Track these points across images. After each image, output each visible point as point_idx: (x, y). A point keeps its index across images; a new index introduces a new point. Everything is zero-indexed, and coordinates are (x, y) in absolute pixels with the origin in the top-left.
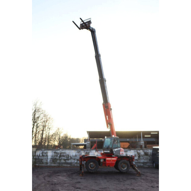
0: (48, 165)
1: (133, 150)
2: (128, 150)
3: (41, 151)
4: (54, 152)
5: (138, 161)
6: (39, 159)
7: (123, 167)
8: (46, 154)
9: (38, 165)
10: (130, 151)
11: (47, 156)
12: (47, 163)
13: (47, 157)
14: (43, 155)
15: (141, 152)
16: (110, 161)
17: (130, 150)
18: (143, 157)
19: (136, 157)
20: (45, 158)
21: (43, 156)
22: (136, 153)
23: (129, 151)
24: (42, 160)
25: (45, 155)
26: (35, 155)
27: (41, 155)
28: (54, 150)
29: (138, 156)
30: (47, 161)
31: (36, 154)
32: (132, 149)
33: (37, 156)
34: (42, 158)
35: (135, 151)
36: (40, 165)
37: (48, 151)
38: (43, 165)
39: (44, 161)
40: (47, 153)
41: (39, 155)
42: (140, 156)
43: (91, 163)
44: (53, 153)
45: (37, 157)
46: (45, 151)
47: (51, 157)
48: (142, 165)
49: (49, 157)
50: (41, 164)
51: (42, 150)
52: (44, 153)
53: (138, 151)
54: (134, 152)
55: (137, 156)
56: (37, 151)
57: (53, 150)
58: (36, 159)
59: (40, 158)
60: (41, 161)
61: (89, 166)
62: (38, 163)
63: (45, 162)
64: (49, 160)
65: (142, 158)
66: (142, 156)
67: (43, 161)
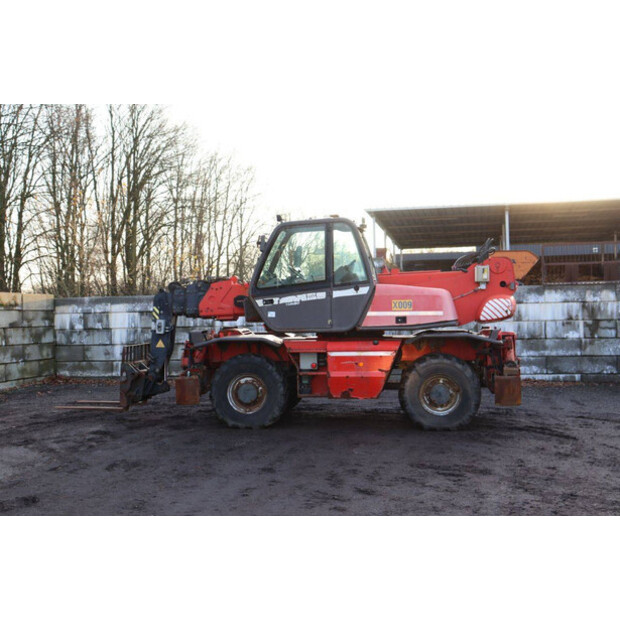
0: (114, 374)
1: (555, 288)
2: (530, 292)
3: (75, 307)
4: (141, 313)
5: (588, 351)
6: (70, 345)
7: (433, 397)
8: (100, 321)
9: (67, 373)
10: (541, 299)
11: (108, 329)
12: (109, 365)
13: (110, 338)
14: (90, 325)
15: (606, 303)
16: (350, 368)
17: (540, 292)
18: (616, 328)
19: (576, 329)
20: (98, 338)
21: (88, 329)
22: (576, 307)
23: (532, 298)
24: (85, 348)
25: (99, 326)
26: (51, 327)
27: (79, 327)
28: (140, 301)
29: (586, 325)
30: (107, 353)
31: (58, 324)
32: (551, 288)
33: (62, 330)
34: (86, 340)
35: (571, 294)
36: (79, 373)
37: (109, 307)
38: (95, 374)
39: (97, 354)
40: (106, 313)
41: (68, 327)
42: (597, 322)
43: (243, 381)
44: (137, 314)
45: (61, 339)
46: (98, 309)
47: (124, 334)
48: (609, 369)
49: (120, 337)
50: (83, 369)
51: (80, 303)
52: (91, 318)
53: (589, 298)
54: (565, 301)
55: (581, 324)
56: (59, 309)
57: (134, 301)
58: (55, 346)
59: (75, 339)
60: (81, 355)
61: (229, 396)
62: (70, 364)
63: (103, 358)
64: (118, 351)
65: (613, 333)
66: (609, 320)
67: (89, 354)
